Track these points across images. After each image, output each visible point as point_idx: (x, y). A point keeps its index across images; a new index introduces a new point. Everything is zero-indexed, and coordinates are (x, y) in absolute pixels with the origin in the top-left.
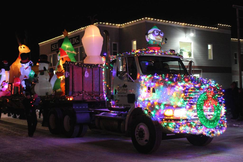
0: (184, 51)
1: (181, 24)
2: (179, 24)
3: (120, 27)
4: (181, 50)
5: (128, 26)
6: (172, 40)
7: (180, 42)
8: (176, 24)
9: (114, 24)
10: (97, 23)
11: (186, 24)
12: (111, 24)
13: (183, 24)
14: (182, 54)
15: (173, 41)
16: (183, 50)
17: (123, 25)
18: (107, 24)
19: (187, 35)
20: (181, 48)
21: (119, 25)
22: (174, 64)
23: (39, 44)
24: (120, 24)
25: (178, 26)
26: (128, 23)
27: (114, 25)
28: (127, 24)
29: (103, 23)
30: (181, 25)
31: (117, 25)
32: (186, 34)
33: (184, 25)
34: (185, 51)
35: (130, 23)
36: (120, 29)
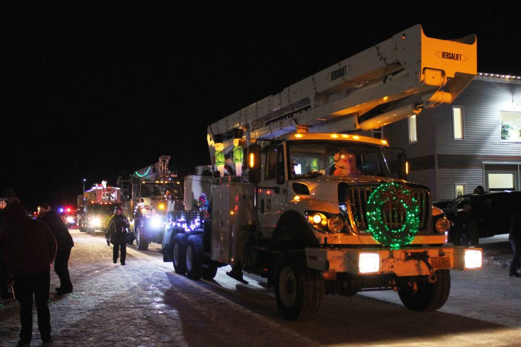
0: (510, 129)
1: (503, 76)
2: (499, 77)
4: (503, 127)
6: (488, 108)
7: (501, 111)
8: (494, 77)
11: (514, 77)
13: (508, 77)
14: (506, 134)
15: (488, 110)
16: (508, 127)
19: (515, 97)
20: (505, 123)
22: (490, 154)
25: (498, 81)
30: (503, 79)
32: (513, 96)
33: (510, 79)
34: (512, 129)
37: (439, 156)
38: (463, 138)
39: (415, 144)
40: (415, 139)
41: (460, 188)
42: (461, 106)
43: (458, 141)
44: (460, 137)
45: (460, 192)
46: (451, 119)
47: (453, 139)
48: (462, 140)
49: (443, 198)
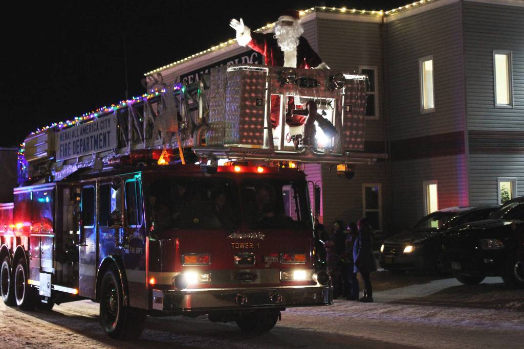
3: (383, 20)
5: (408, 14)
9: (364, 11)
10: (313, 9)
12: (354, 10)
17: (394, 15)
18: (343, 10)
21: (381, 13)
23: (145, 75)
24: (385, 11)
26: (407, 6)
27: (366, 14)
28: (405, 9)
29: (332, 7)
31: (373, 12)
35: (412, 6)
36: (383, 26)
37: (471, 133)
38: (511, 104)
39: (430, 114)
40: (432, 106)
41: (505, 186)
42: (508, 52)
43: (502, 108)
44: (507, 103)
45: (506, 193)
46: (491, 73)
47: (494, 105)
48: (510, 107)
49: (481, 202)
